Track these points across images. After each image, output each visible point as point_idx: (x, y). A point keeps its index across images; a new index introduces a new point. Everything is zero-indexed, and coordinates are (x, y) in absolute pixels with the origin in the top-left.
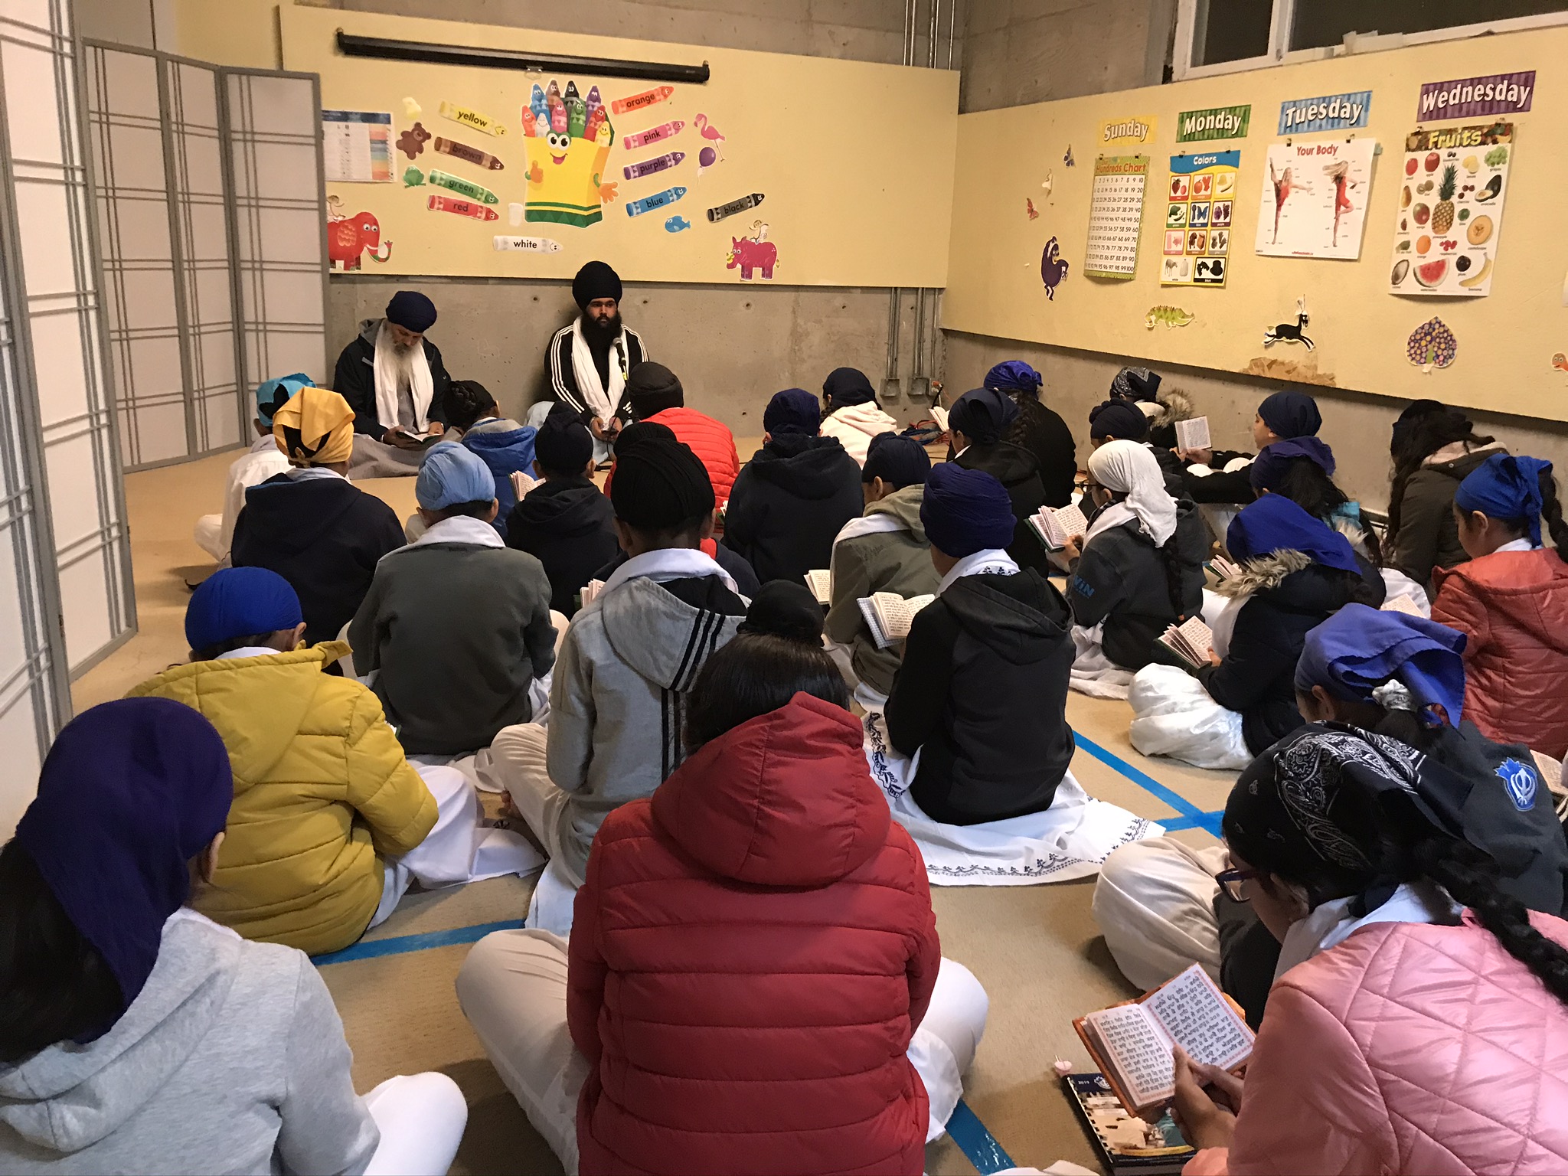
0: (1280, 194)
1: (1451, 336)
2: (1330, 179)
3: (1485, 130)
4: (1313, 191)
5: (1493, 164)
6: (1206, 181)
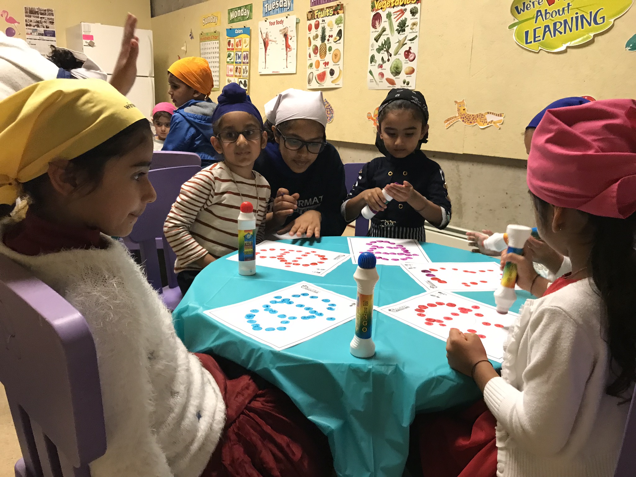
0: (266, 45)
1: (331, 107)
2: (282, 36)
3: (334, 8)
4: (277, 42)
5: (338, 24)
6: (240, 41)
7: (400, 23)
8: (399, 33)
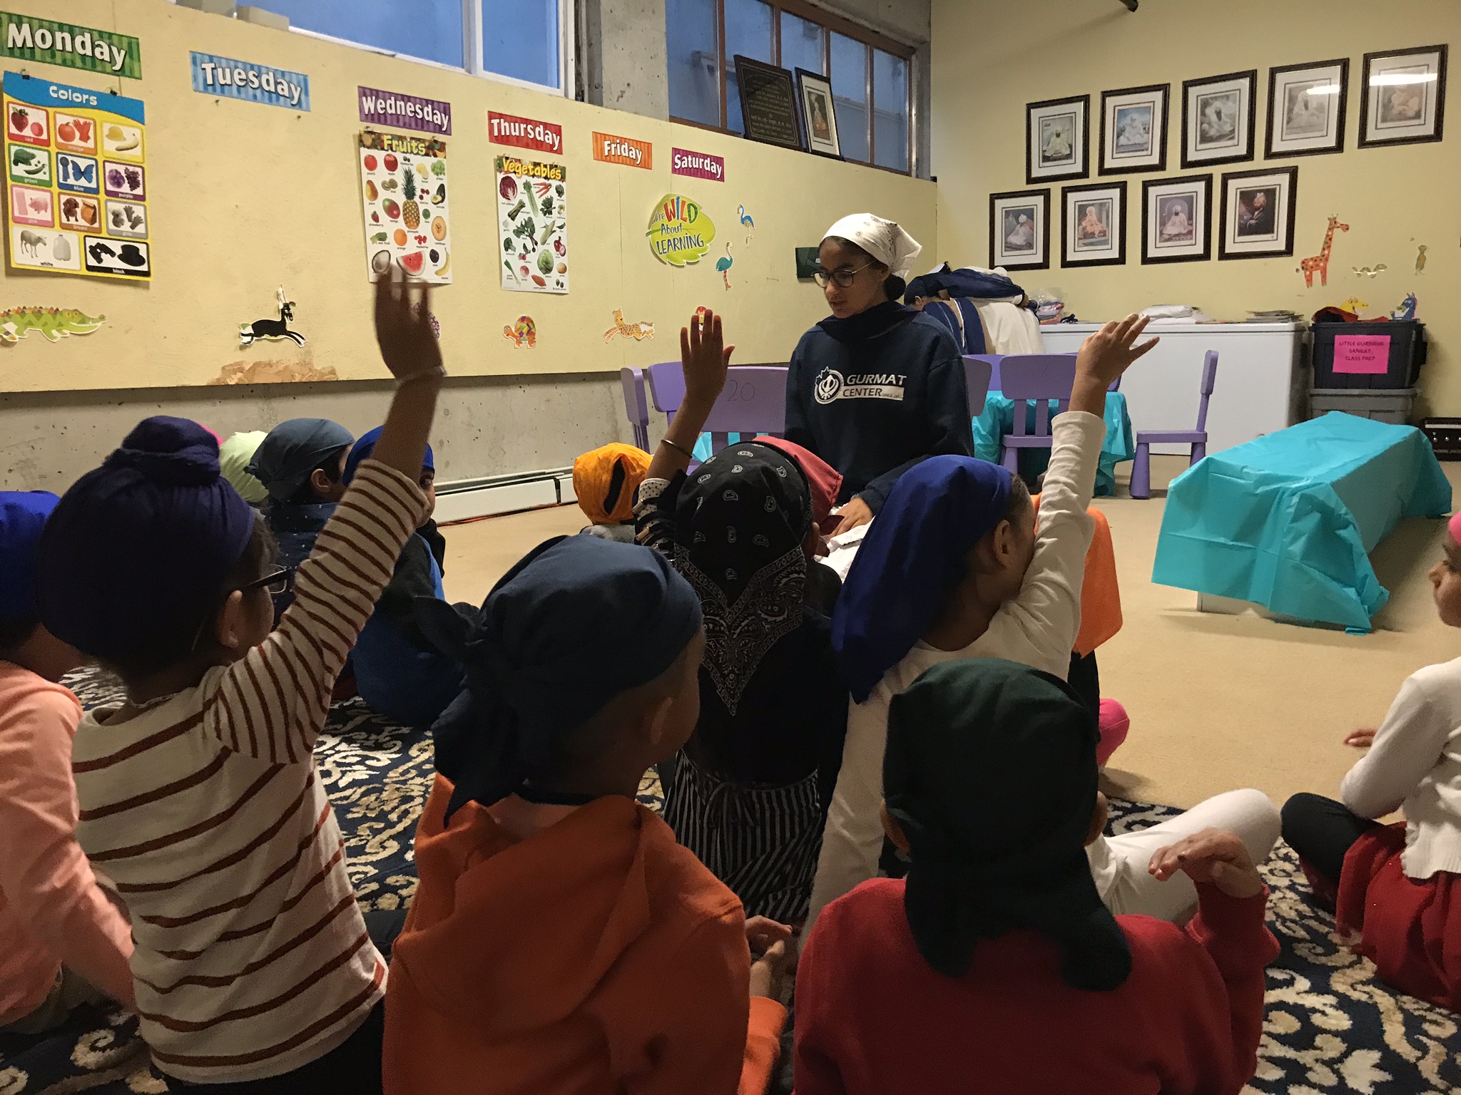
3: (427, 144)
5: (437, 174)
7: (544, 201)
8: (545, 215)
